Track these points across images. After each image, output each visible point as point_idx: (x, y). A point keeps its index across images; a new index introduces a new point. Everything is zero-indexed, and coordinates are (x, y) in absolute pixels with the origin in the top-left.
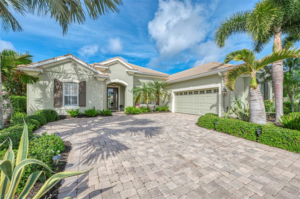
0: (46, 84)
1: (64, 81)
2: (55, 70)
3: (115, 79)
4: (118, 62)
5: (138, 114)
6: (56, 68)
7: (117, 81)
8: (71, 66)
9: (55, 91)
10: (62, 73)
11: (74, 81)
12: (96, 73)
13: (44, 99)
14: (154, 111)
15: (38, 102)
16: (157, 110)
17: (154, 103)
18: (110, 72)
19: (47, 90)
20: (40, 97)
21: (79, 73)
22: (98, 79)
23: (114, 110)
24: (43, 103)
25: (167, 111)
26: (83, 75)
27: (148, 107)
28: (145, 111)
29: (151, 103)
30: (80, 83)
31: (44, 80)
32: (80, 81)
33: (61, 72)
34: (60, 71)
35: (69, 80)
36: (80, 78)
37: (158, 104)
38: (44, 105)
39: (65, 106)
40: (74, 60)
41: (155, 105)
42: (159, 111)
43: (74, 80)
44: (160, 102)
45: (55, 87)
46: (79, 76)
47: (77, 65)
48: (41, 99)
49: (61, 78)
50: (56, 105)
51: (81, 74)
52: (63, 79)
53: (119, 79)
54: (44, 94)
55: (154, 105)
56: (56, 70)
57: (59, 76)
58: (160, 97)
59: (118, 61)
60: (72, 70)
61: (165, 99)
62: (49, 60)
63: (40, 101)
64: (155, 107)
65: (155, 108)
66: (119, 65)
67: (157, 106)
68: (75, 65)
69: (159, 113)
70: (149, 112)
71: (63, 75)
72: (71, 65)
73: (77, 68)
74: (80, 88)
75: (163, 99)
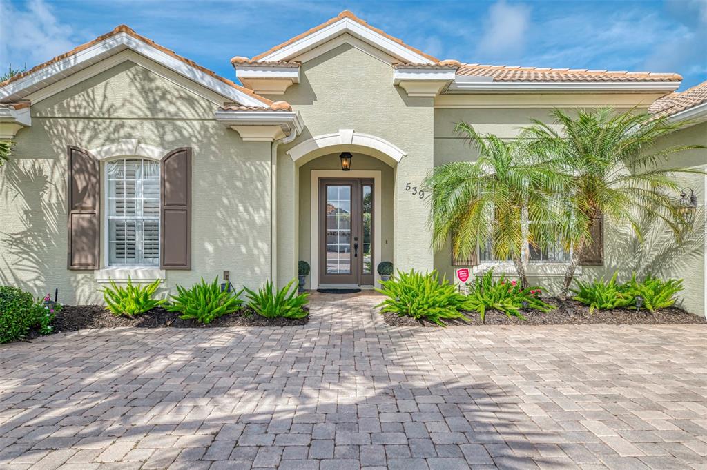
0: (41, 171)
1: (106, 153)
2: (75, 108)
3: (333, 128)
4: (350, 41)
5: (450, 321)
6: (79, 99)
7: (344, 137)
8: (130, 85)
9: (74, 199)
10: (100, 121)
11: (143, 154)
12: (230, 104)
13: (35, 238)
14: (563, 304)
15: (15, 249)
16: (587, 298)
17: (567, 257)
18: (310, 98)
19: (46, 197)
20: (22, 228)
21: (162, 110)
22: (247, 135)
23: (355, 287)
24: (33, 251)
25: (661, 310)
26: (182, 119)
27: (524, 280)
28: (498, 305)
29: (550, 255)
30: (164, 161)
31: (36, 157)
32: (166, 152)
33: (95, 114)
34: (94, 109)
35: (127, 148)
36: (169, 137)
37: (592, 259)
38: (37, 262)
39: (111, 268)
40: (138, 53)
41: (571, 269)
42: (603, 310)
43: (142, 145)
44: (607, 250)
45: (72, 181)
46: (163, 127)
47: (151, 75)
48: (26, 236)
49: (97, 142)
50: (76, 261)
51: (171, 119)
52: (103, 145)
53: (358, 129)
54: (35, 214)
55: (562, 270)
56: (80, 106)
57: (88, 134)
58: (609, 220)
59: (347, 33)
60: (134, 101)
61: (642, 230)
62: (48, 64)
63: (22, 243)
64: (569, 279)
65: (573, 285)
66: (355, 55)
67: (586, 277)
68: (146, 75)
69: (598, 321)
70: (527, 310)
71: (105, 129)
72: (128, 80)
73: (151, 91)
74: (167, 185)
75: (629, 230)
